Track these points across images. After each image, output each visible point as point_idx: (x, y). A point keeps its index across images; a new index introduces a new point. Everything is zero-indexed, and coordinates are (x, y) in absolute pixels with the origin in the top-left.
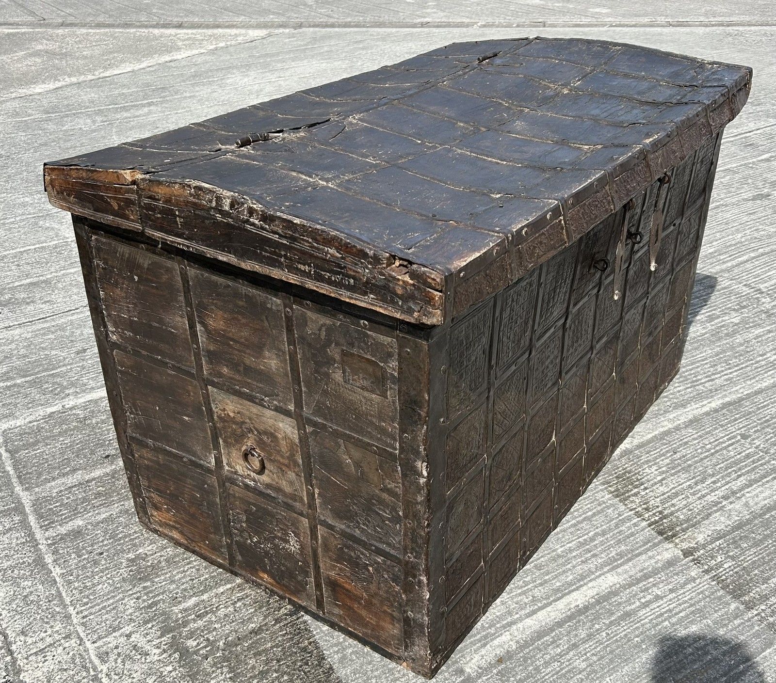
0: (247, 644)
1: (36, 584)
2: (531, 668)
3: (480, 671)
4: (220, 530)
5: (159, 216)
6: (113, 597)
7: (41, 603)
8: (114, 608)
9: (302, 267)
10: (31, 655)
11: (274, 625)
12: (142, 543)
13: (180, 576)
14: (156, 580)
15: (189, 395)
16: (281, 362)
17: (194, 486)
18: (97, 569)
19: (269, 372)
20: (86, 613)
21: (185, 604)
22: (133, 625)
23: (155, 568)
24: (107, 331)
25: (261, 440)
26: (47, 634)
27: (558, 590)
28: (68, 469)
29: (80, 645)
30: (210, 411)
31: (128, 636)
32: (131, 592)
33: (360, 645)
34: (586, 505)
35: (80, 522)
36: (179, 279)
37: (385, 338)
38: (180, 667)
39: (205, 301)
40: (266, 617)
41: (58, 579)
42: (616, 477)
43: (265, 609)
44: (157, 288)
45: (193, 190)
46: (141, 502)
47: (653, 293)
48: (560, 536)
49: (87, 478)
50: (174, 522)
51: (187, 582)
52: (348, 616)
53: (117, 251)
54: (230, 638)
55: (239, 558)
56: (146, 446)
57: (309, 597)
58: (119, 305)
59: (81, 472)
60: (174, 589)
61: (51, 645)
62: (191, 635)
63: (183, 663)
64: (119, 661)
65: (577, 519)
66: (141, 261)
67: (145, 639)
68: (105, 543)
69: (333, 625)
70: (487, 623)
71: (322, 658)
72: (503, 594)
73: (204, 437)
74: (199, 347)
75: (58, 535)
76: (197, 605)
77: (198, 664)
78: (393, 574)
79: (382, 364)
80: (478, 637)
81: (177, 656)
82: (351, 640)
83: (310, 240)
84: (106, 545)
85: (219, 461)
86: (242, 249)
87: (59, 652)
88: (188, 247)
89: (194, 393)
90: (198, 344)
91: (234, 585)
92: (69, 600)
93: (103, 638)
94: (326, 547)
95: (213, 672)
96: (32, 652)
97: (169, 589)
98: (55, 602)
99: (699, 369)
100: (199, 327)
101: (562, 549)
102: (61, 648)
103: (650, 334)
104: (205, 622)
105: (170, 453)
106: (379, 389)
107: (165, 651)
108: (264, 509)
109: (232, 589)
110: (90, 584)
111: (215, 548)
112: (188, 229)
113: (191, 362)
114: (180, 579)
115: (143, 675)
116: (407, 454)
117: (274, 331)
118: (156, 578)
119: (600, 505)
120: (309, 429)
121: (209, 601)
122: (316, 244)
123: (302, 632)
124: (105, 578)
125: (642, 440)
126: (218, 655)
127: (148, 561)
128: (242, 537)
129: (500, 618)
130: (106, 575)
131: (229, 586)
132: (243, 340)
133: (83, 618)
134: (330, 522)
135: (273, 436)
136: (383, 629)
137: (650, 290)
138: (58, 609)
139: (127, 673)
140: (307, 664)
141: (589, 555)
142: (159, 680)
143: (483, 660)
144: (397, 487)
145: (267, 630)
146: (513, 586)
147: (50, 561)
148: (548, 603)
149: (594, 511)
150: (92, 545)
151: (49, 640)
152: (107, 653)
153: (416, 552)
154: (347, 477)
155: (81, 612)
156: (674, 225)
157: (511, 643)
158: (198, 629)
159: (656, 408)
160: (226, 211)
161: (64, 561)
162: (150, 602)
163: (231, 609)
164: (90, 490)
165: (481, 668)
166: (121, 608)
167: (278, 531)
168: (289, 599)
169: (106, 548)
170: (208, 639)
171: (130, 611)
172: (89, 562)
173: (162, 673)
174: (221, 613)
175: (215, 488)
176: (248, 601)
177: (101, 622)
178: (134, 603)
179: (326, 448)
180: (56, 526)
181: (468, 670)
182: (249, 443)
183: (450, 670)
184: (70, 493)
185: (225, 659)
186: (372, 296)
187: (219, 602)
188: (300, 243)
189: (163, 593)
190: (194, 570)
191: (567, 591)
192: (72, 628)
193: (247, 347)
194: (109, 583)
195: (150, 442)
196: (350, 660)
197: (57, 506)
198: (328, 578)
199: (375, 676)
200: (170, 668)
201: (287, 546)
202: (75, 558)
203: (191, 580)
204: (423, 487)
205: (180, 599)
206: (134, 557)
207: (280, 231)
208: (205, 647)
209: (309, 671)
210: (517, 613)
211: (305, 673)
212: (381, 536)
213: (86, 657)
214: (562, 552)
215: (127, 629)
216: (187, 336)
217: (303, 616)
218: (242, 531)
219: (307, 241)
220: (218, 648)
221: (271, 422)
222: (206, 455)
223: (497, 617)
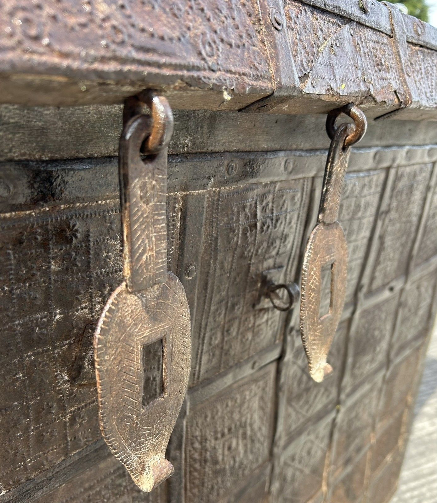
47: (350, 402)
99: (424, 490)
103: (348, 462)
137: (343, 396)
156: (391, 289)
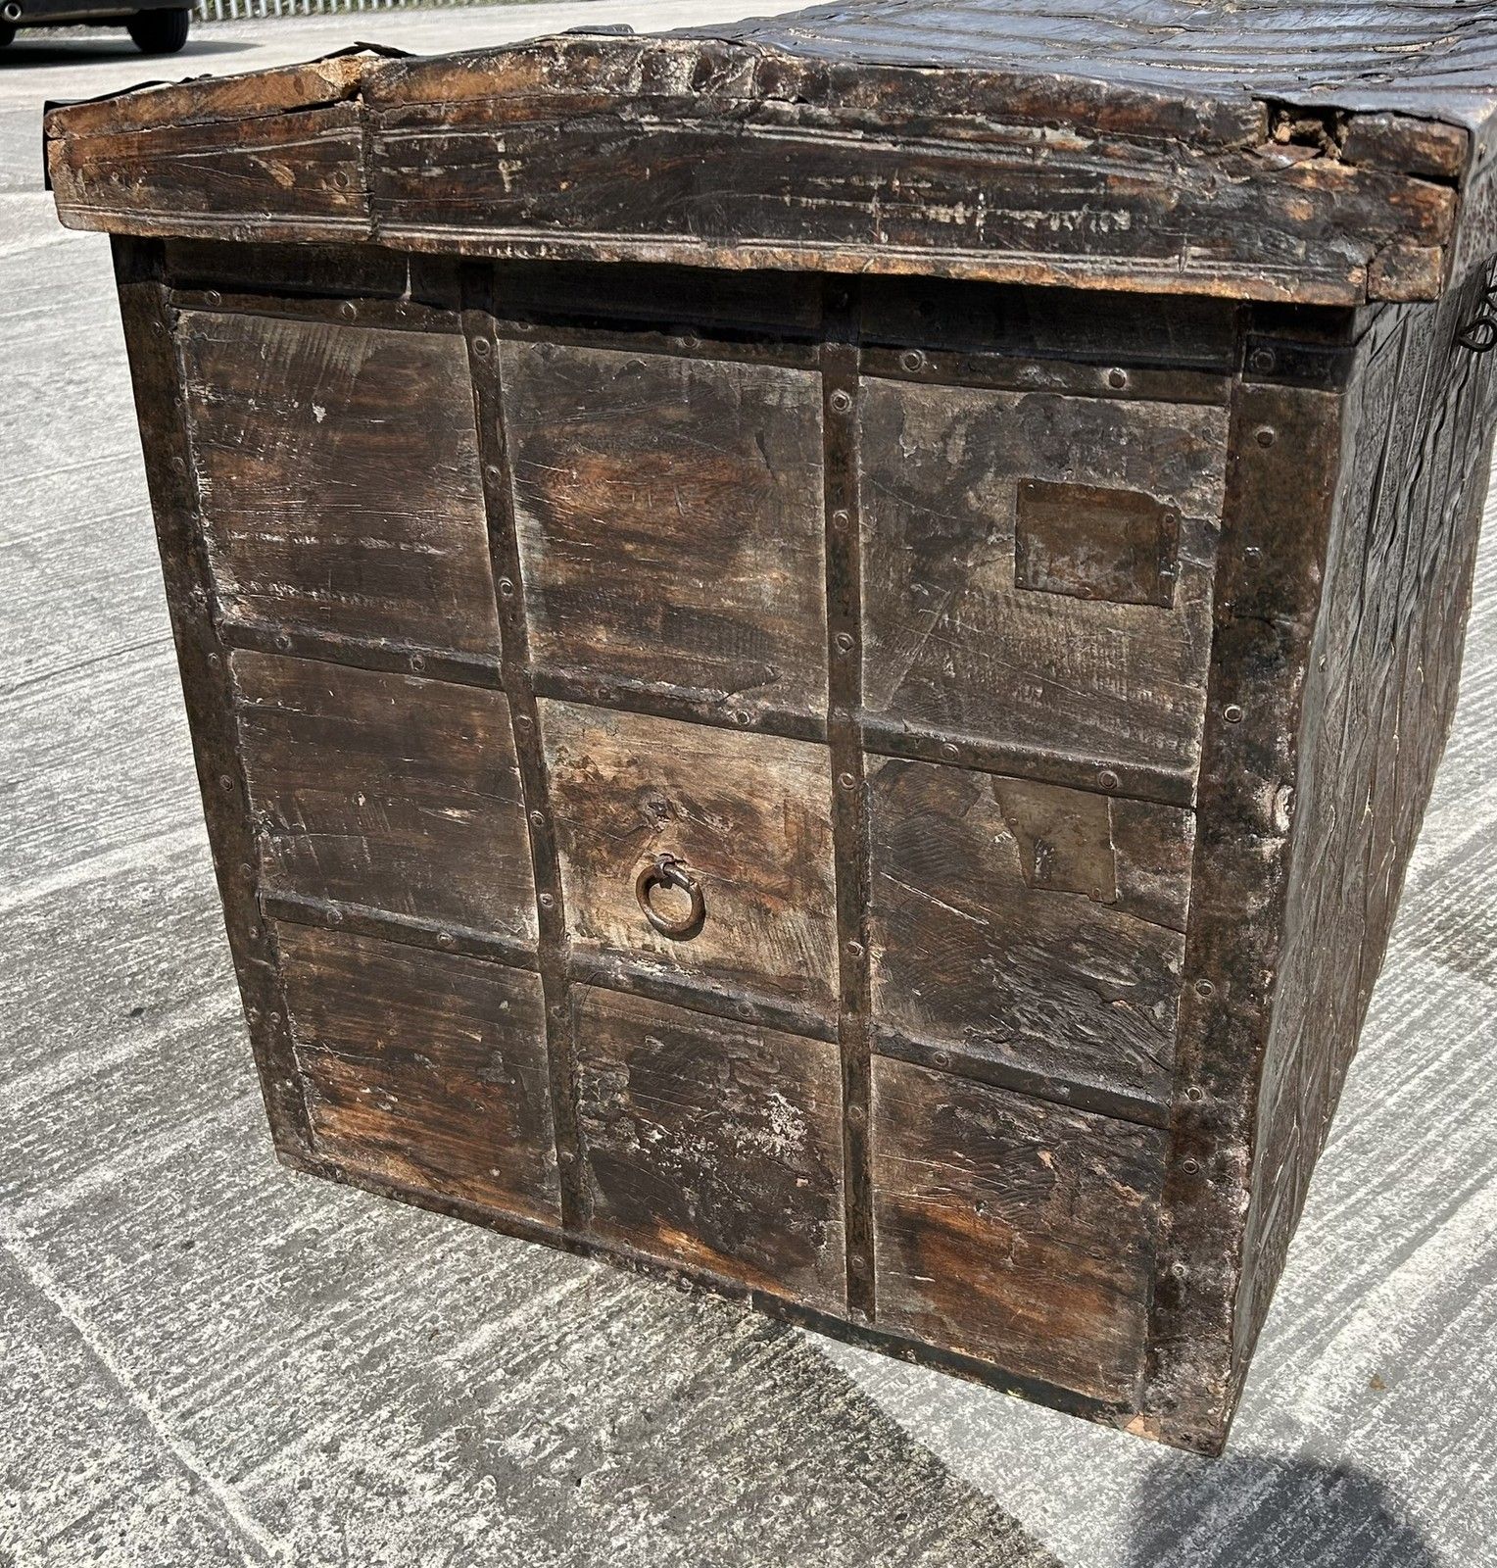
0: (676, 1430)
1: (20, 1345)
2: (1467, 1392)
3: (1338, 1416)
4: (541, 1129)
5: (436, 171)
6: (255, 1351)
7: (47, 1393)
8: (266, 1382)
9: (943, 214)
10: (51, 1540)
11: (733, 1369)
12: (294, 1205)
13: (426, 1275)
14: (364, 1293)
15: (472, 737)
16: (796, 571)
17: (466, 1011)
18: (188, 1286)
19: (750, 613)
20: (189, 1405)
21: (466, 1344)
22: (335, 1417)
23: (352, 1264)
24: (212, 597)
25: (700, 830)
26: (88, 1474)
27: (1432, 1195)
28: (38, 1051)
29: (193, 1493)
30: (536, 775)
31: (331, 1449)
32: (302, 1333)
33: (989, 1393)
34: (1399, 995)
35: (105, 1174)
36: (466, 383)
37: (1184, 410)
38: (507, 1514)
39: (550, 433)
40: (702, 1351)
41: (81, 1325)
42: (1437, 928)
43: (691, 1330)
44: (387, 428)
45: (562, 60)
46: (289, 1091)
48: (1374, 1069)
49: (96, 1065)
50: (393, 1130)
51: (453, 1289)
52: (953, 1314)
53: (262, 341)
54: (623, 1419)
55: (599, 1199)
56: (319, 920)
57: (823, 1278)
58: (258, 508)
59: (75, 1054)
60: (423, 1311)
61: (105, 1503)
62: (511, 1422)
63: (511, 1502)
64: (324, 1520)
65: (1397, 1028)
66: (340, 355)
67: (381, 1452)
68: (192, 1216)
69: (896, 1348)
70: (1298, 1295)
71: (899, 1440)
72: (1304, 1220)
73: (506, 860)
74: (518, 584)
75: (52, 1214)
76: (502, 1341)
77: (556, 1499)
78: (1127, 1160)
79: (1164, 500)
80: (1291, 1331)
81: (488, 1485)
82: (958, 1383)
83: (980, 119)
84: (195, 1223)
85: (551, 924)
86: (727, 208)
87: (134, 1519)
88: (532, 247)
89: (487, 729)
90: (514, 574)
91: (585, 1279)
92: (128, 1376)
93: (257, 1464)
94: (895, 1116)
95: (608, 1514)
96: (53, 1530)
97: (406, 1311)
98: (89, 1387)
100: (522, 522)
101: (1394, 1099)
102: (139, 1509)
104: (539, 1384)
105: (393, 930)
106: (1143, 582)
107: (449, 1477)
108: (693, 1038)
109: (585, 1290)
110: (178, 1325)
111: (519, 1187)
112: (537, 189)
113: (488, 635)
114: (431, 1283)
115: (406, 1552)
116: (1231, 767)
117: (783, 477)
118: (360, 1287)
119: (1432, 992)
120: (870, 764)
121: (530, 1329)
122: (999, 128)
123: (814, 1378)
124: (216, 1305)
125: (1453, 847)
126: (606, 1467)
127: (326, 1248)
128: (612, 1135)
129: (1326, 1279)
130: (217, 1297)
131: (572, 1284)
132: (671, 531)
133: (184, 1416)
134: (915, 1040)
135: (744, 813)
136: (1071, 1331)
138: (101, 1405)
139: (358, 1553)
140: (865, 1460)
141: (1466, 1105)
142: (457, 1558)
143: (1335, 1388)
144: (1170, 885)
145: (718, 1385)
146: (1317, 1198)
147: (47, 1281)
148: (1426, 1228)
149: (1426, 1005)
150: (156, 1227)
151: (96, 1492)
152: (282, 1504)
153: (1221, 1074)
154: (993, 888)
155: (174, 1401)
157: (1383, 1335)
158: (523, 1404)
159: (1449, 779)
160: (677, 98)
161: (88, 1277)
162: (365, 1352)
163: (598, 1341)
164: (113, 1095)
165: (1337, 1410)
166: (287, 1377)
167: (735, 1098)
168: (757, 1295)
169: (198, 1230)
170: (562, 1430)
171: (315, 1382)
172: (160, 1272)
173: (459, 1537)
174: (576, 1353)
175: (537, 1005)
176: (638, 1316)
177: (240, 1422)
178: (321, 1359)
179: (926, 812)
180: (41, 1190)
181: (1306, 1419)
182: (661, 846)
183: (1260, 1424)
184: (58, 1106)
185: (629, 1476)
186: (1196, 250)
187: (559, 1327)
188: (942, 137)
189: (394, 1324)
190: (461, 1255)
191: (1457, 1193)
192: (156, 1449)
193: (683, 548)
194: (231, 1318)
195: (333, 907)
196: (978, 1433)
197: (30, 1143)
198: (897, 1210)
199: (1067, 1469)
200: (479, 1522)
201: (761, 1137)
202: (116, 1265)
203: (461, 1281)
204: (1271, 867)
205: (450, 1334)
206: (282, 1242)
207: (871, 115)
208: (562, 1450)
209: (878, 1479)
210: (1362, 1262)
211: (868, 1483)
212: (1091, 1051)
213: (222, 1523)
214: (1399, 1105)
215: (323, 1431)
216: (480, 557)
217: (801, 1335)
218: (611, 1119)
219: (971, 125)
220: (600, 1449)
221: (740, 767)
222: (511, 914)
223: (1315, 1276)
